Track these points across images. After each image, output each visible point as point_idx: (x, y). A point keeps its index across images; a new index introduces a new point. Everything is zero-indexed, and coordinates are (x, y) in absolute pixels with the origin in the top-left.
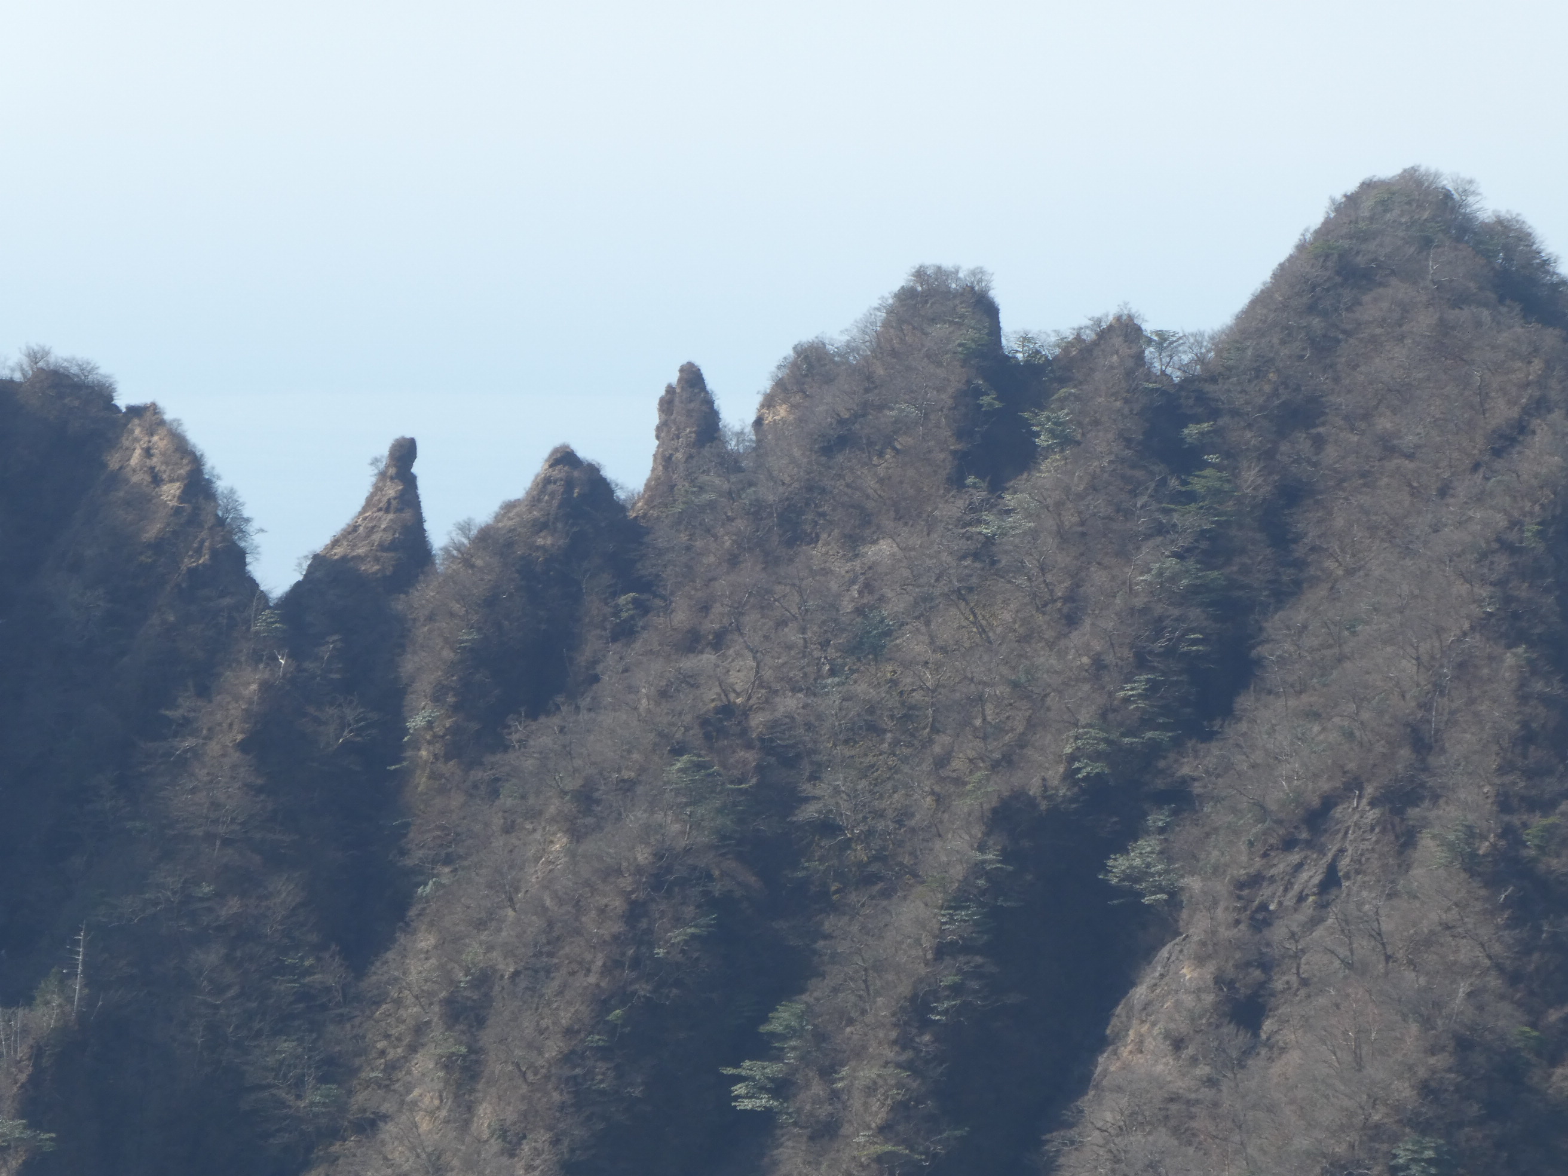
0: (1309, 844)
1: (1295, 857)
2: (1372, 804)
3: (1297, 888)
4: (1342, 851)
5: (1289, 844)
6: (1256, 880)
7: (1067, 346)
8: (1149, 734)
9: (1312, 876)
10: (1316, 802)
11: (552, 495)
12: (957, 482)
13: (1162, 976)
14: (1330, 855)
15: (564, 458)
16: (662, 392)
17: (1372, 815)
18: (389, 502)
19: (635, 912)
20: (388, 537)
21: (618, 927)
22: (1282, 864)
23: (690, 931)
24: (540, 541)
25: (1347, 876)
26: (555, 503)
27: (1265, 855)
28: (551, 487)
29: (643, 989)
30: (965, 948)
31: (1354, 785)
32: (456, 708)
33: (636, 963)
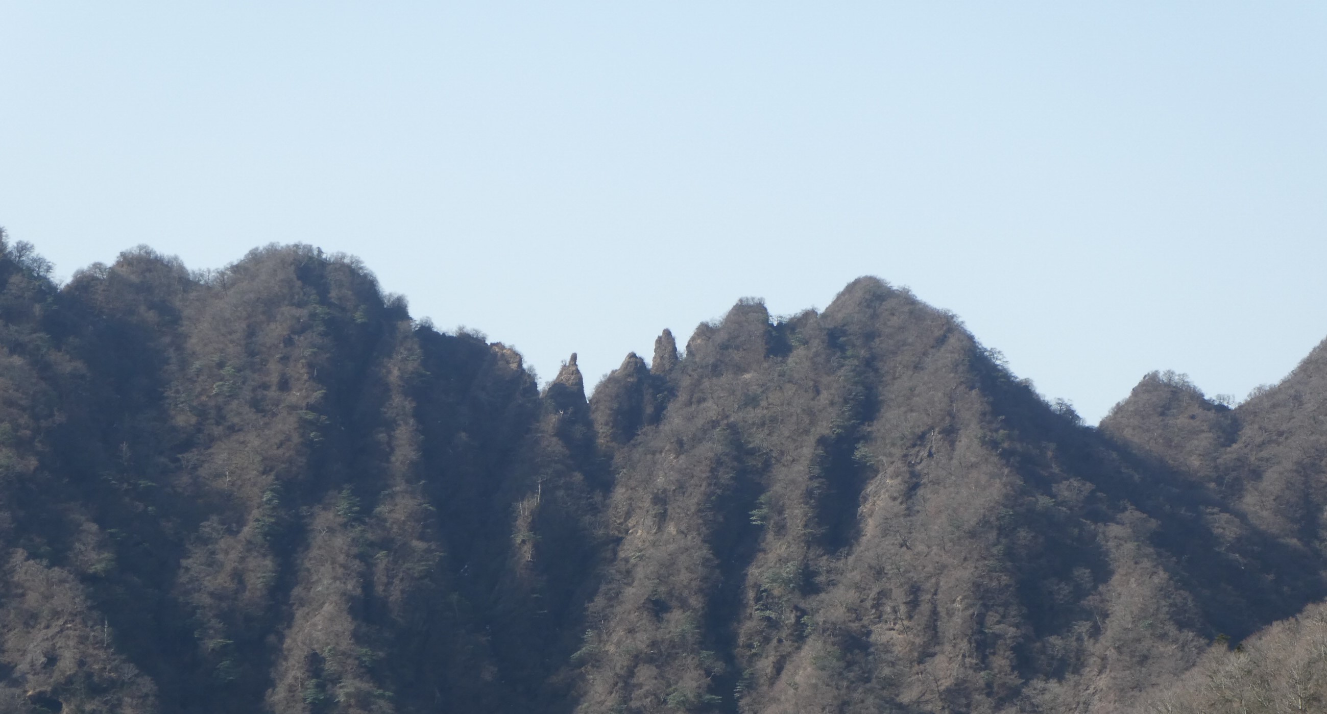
0: (920, 445)
1: (917, 449)
2: (939, 433)
3: (919, 457)
4: (931, 447)
5: (914, 446)
6: (905, 456)
7: (792, 319)
8: (853, 421)
9: (924, 453)
10: (920, 434)
11: (631, 366)
12: (767, 357)
13: (879, 483)
14: (928, 448)
15: (633, 356)
16: (657, 338)
17: (940, 436)
18: (573, 371)
19: (712, 470)
20: (574, 382)
21: (708, 474)
22: (913, 451)
23: (731, 475)
24: (629, 380)
25: (935, 453)
26: (632, 369)
27: (907, 449)
28: (630, 364)
29: (719, 492)
30: (819, 477)
31: (932, 428)
32: (612, 427)
33: (715, 484)
